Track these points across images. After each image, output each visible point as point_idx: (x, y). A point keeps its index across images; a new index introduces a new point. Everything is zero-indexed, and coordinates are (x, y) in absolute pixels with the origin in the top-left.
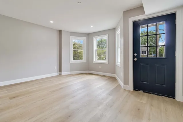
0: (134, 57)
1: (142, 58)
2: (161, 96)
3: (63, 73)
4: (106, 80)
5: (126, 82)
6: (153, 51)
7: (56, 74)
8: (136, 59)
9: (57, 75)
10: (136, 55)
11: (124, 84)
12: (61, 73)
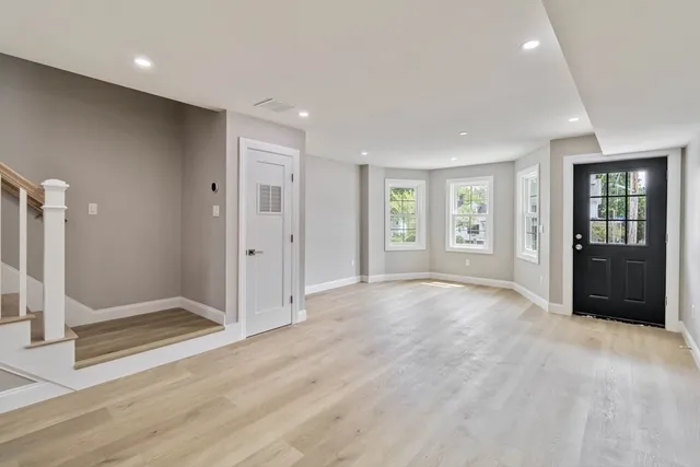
0: (576, 241)
1: (595, 245)
2: (635, 323)
3: (372, 278)
4: (495, 295)
5: (555, 297)
6: (619, 203)
7: (353, 279)
8: (579, 247)
9: (354, 282)
10: (579, 237)
11: (551, 301)
12: (364, 277)
